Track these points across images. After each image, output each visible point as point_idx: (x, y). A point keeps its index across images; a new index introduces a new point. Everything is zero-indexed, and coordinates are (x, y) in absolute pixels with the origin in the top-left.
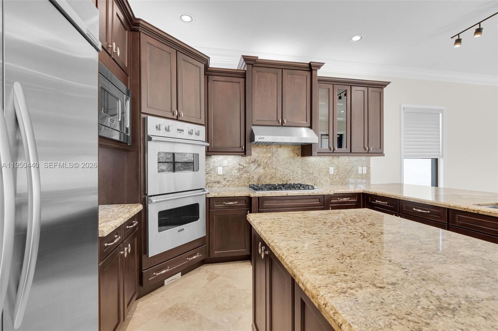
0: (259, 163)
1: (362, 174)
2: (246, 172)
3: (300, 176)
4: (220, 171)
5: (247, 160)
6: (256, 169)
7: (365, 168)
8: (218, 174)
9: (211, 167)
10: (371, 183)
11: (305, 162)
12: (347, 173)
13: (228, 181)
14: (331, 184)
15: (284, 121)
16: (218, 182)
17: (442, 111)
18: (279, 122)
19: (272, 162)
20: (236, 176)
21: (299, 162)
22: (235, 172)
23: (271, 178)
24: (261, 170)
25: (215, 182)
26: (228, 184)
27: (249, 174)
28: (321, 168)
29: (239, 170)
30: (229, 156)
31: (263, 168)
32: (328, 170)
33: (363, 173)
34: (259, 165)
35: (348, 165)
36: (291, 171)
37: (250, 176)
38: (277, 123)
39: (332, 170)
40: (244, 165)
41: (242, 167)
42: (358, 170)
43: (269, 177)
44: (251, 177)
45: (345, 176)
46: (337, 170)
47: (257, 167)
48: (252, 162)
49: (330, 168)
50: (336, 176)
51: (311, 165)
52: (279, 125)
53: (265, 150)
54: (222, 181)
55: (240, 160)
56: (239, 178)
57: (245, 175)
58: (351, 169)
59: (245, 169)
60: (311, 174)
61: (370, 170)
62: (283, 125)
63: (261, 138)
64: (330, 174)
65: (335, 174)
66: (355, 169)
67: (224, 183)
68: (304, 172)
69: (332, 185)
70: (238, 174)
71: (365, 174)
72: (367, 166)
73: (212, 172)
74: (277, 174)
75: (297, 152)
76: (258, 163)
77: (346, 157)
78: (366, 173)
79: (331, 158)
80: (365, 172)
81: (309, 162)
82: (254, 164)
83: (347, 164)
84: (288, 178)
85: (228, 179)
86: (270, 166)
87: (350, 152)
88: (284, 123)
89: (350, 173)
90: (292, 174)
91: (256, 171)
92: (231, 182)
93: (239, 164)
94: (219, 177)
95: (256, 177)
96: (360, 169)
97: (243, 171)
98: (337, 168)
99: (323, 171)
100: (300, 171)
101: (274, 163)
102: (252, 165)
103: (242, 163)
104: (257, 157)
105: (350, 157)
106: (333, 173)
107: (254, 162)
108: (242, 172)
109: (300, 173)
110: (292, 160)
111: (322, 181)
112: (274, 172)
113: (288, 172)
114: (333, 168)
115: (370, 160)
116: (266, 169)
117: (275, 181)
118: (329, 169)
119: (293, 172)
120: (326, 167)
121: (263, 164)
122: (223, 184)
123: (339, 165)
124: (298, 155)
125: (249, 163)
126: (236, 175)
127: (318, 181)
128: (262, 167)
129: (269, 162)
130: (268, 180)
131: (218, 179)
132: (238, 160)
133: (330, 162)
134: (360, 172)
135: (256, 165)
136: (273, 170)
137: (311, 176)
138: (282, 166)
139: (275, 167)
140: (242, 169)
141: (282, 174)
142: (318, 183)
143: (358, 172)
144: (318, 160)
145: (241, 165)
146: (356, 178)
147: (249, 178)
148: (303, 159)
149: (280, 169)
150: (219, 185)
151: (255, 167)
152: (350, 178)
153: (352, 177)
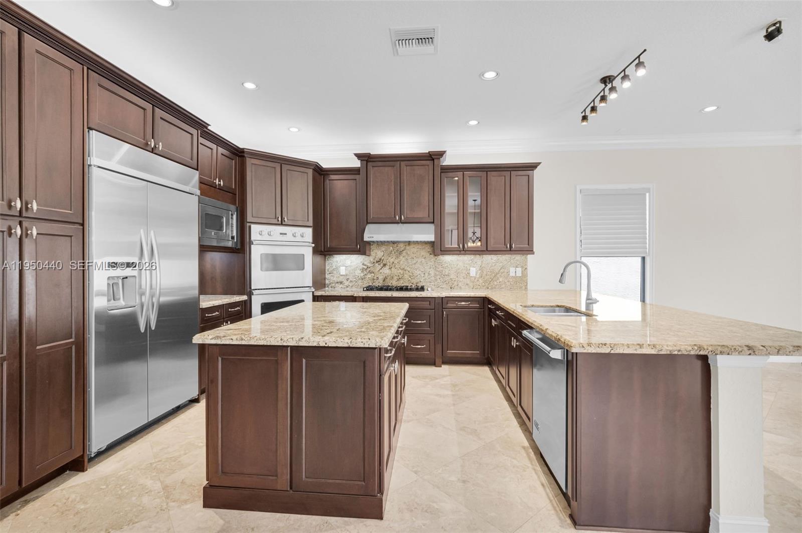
0: (385, 263)
1: (516, 277)
2: (371, 272)
3: (433, 278)
4: (343, 271)
5: (372, 260)
6: (381, 269)
7: (519, 270)
8: (341, 274)
9: (334, 267)
10: (528, 289)
11: (439, 262)
13: (351, 281)
14: (473, 288)
16: (341, 283)
19: (400, 261)
20: (360, 277)
21: (431, 262)
22: (358, 273)
23: (398, 280)
24: (386, 271)
25: (337, 283)
26: (351, 285)
27: (373, 275)
28: (459, 269)
29: (363, 270)
30: (352, 256)
31: (390, 268)
32: (468, 272)
33: (517, 275)
34: (385, 265)
35: (495, 265)
36: (422, 272)
37: (374, 276)
39: (473, 272)
40: (368, 264)
41: (366, 267)
42: (509, 271)
43: (395, 278)
44: (375, 278)
45: (491, 278)
46: (480, 271)
47: (382, 267)
48: (377, 262)
49: (471, 269)
50: (479, 278)
51: (446, 265)
53: (391, 248)
54: (345, 281)
55: (364, 259)
56: (362, 279)
57: (369, 276)
58: (500, 270)
59: (369, 269)
60: (446, 275)
61: (527, 272)
63: (371, 237)
64: (471, 275)
65: (478, 276)
66: (506, 271)
67: (347, 283)
68: (437, 273)
69: (474, 289)
70: (362, 275)
71: (520, 277)
72: (522, 267)
73: (335, 272)
74: (405, 275)
75: (429, 250)
76: (383, 262)
77: (492, 256)
78: (521, 275)
80: (519, 274)
81: (445, 261)
82: (379, 264)
83: (493, 264)
84: (419, 280)
85: (351, 279)
86: (396, 267)
87: (485, 249)
89: (498, 276)
90: (423, 275)
91: (381, 271)
92: (354, 283)
93: (363, 264)
94: (342, 277)
95: (381, 278)
96: (512, 270)
97: (368, 271)
98: (481, 268)
99: (462, 273)
101: (401, 262)
102: (377, 265)
103: (365, 263)
104: (383, 256)
105: (498, 255)
106: (475, 275)
107: (379, 262)
108: (365, 272)
109: (433, 275)
110: (423, 259)
111: (460, 284)
112: (402, 273)
113: (419, 273)
114: (475, 269)
115: (527, 259)
116: (392, 269)
117: (403, 283)
118: (470, 269)
119: (424, 274)
120: (466, 267)
121: (388, 264)
123: (483, 265)
124: (431, 254)
125: (374, 263)
126: (359, 275)
127: (456, 283)
128: (387, 267)
129: (396, 262)
130: (395, 281)
132: (362, 259)
133: (470, 262)
134: (512, 274)
135: (382, 265)
136: (400, 271)
137: (447, 278)
138: (411, 266)
139: (402, 267)
140: (366, 269)
141: (411, 275)
142: (456, 287)
143: (509, 275)
144: (456, 260)
145: (365, 265)
146: (506, 281)
147: (374, 279)
148: (436, 258)
149: (409, 269)
150: (341, 286)
151: (380, 267)
152: (498, 281)
153: (501, 280)
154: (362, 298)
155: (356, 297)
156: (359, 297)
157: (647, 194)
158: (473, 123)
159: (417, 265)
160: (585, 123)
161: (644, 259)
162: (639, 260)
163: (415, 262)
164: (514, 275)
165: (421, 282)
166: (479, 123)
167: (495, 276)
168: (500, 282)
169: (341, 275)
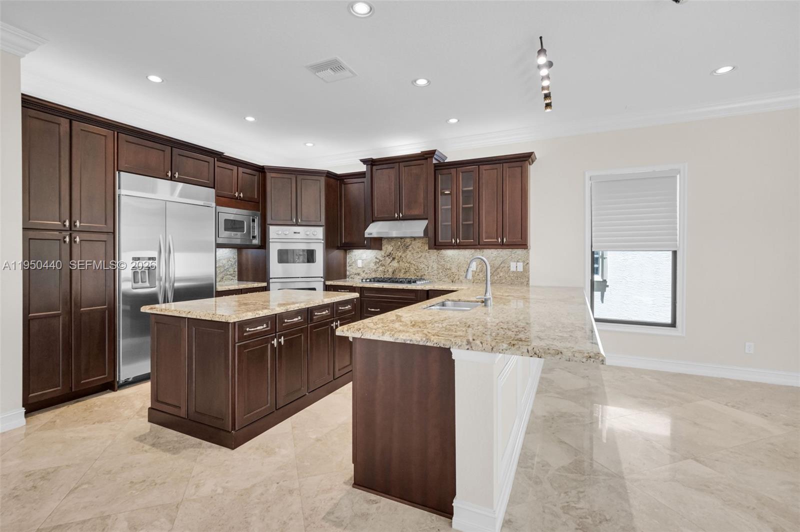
1: (517, 272)
2: (383, 265)
3: (436, 272)
4: (360, 264)
5: (383, 254)
6: (391, 262)
7: (520, 264)
8: (359, 266)
9: (353, 260)
10: (530, 284)
11: (441, 256)
12: (494, 269)
13: (366, 273)
14: (473, 282)
15: (400, 214)
16: (359, 274)
17: (680, 172)
19: (407, 255)
21: (434, 256)
22: (372, 266)
23: (405, 273)
24: (395, 264)
25: (356, 274)
26: (366, 276)
27: (384, 267)
28: (459, 263)
29: (376, 263)
30: (367, 250)
31: (398, 262)
33: (518, 270)
34: (394, 259)
35: (496, 259)
36: (426, 265)
37: (385, 269)
38: (394, 217)
40: (380, 258)
41: (378, 261)
42: (510, 266)
43: (403, 271)
44: (386, 271)
46: (480, 266)
50: (479, 272)
51: (448, 259)
52: (396, 219)
53: (399, 243)
54: (362, 273)
55: (377, 254)
56: (375, 271)
57: (381, 268)
58: (501, 264)
59: (381, 263)
60: (448, 269)
61: (529, 267)
62: (400, 218)
63: (373, 234)
65: (478, 271)
66: (506, 266)
68: (440, 267)
69: (474, 284)
70: (375, 267)
71: (521, 272)
72: (524, 262)
73: (354, 265)
74: (411, 268)
76: (393, 256)
77: (492, 250)
78: (522, 270)
79: (473, 251)
80: (520, 269)
81: (446, 255)
82: (389, 258)
83: (494, 259)
85: (366, 271)
86: (404, 260)
87: (477, 244)
88: (400, 216)
89: (499, 270)
90: (426, 269)
91: (390, 264)
92: (369, 274)
93: (376, 258)
95: (391, 270)
96: (513, 265)
97: (380, 265)
99: (463, 267)
100: (435, 266)
101: (408, 256)
102: (387, 258)
103: (378, 257)
104: (392, 250)
105: (498, 250)
107: (389, 255)
108: (378, 265)
109: (435, 268)
110: (427, 254)
111: (461, 278)
112: (408, 266)
114: (475, 263)
115: (529, 253)
116: (400, 262)
117: (409, 276)
119: (428, 267)
120: (467, 261)
121: (397, 258)
122: (362, 276)
125: (385, 256)
126: (373, 268)
127: (457, 277)
128: (396, 261)
129: (403, 256)
130: (402, 274)
131: (359, 271)
132: (375, 253)
133: (471, 256)
134: (513, 269)
135: (391, 259)
136: (407, 264)
137: (449, 272)
138: (416, 260)
139: (409, 261)
140: (378, 262)
141: (416, 268)
142: (457, 281)
143: (510, 269)
144: (457, 254)
145: (378, 259)
146: (506, 276)
148: (439, 252)
149: (414, 263)
150: (359, 277)
151: (389, 260)
152: (498, 276)
153: (501, 274)
157: (678, 176)
159: (422, 259)
161: (675, 253)
162: (670, 253)
163: (419, 256)
164: (515, 270)
165: (425, 275)
167: (496, 270)
168: (500, 277)
169: (359, 268)
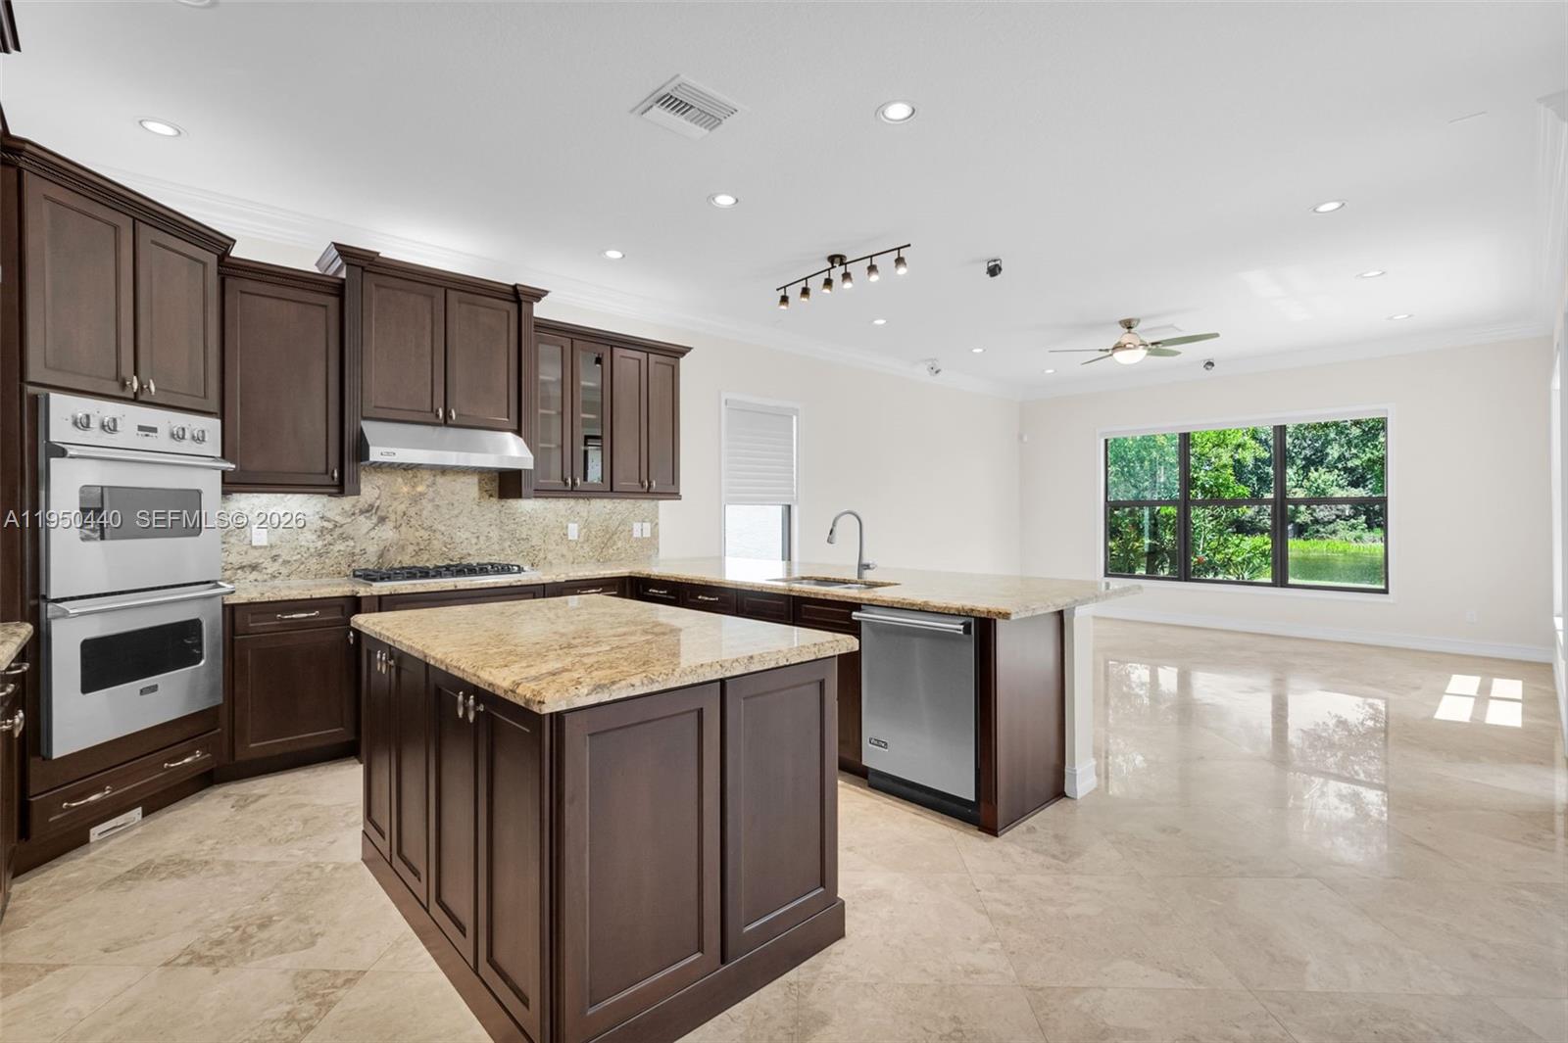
0: (383, 514)
1: (641, 539)
2: (344, 538)
3: (496, 547)
4: (259, 535)
5: (347, 507)
6: (374, 528)
7: (647, 526)
8: (254, 544)
11: (507, 512)
12: (608, 536)
13: (286, 562)
14: (573, 563)
15: (450, 412)
16: (254, 567)
17: (796, 412)
18: (438, 416)
19: (421, 510)
20: (312, 550)
21: (492, 512)
22: (308, 538)
24: (387, 533)
25: (242, 568)
26: (284, 571)
27: (352, 543)
28: (547, 526)
29: (322, 532)
30: (289, 496)
31: (395, 527)
32: (564, 531)
33: (644, 536)
34: (382, 520)
35: (610, 519)
36: (473, 533)
37: (354, 547)
38: (431, 417)
39: (573, 530)
40: (338, 518)
41: (330, 526)
42: (632, 530)
43: (411, 549)
44: (357, 551)
45: (603, 543)
46: (585, 530)
47: (376, 525)
48: (362, 512)
49: (571, 525)
50: (583, 543)
51: (523, 518)
52: (437, 421)
54: (268, 563)
55: (324, 506)
56: (320, 555)
57: (340, 546)
58: (618, 527)
59: (338, 531)
60: (523, 539)
61: (658, 530)
62: (449, 422)
63: (388, 454)
64: (570, 538)
65: (581, 540)
66: (627, 529)
67: (273, 567)
68: (506, 536)
69: (575, 565)
70: (320, 544)
71: (648, 539)
72: (651, 521)
73: (232, 539)
74: (435, 542)
75: (487, 487)
76: (379, 513)
77: (606, 501)
78: (649, 535)
79: (572, 502)
80: (647, 534)
81: (520, 511)
82: (367, 518)
83: (608, 516)
84: (465, 552)
85: (285, 557)
86: (413, 522)
87: (609, 489)
88: (451, 417)
89: (615, 537)
90: (474, 541)
91: (372, 534)
92: (296, 565)
93: (322, 518)
94: (256, 553)
95: (373, 550)
96: (637, 526)
97: (335, 536)
98: (587, 525)
99: (554, 534)
100: (495, 534)
101: (425, 513)
102: (362, 518)
103: (329, 515)
104: (377, 499)
106: (576, 538)
107: (367, 511)
108: (329, 538)
109: (495, 539)
110: (475, 507)
111: (550, 557)
112: (426, 537)
113: (465, 537)
114: (576, 525)
115: (658, 507)
116: (403, 529)
117: (428, 560)
118: (567, 527)
119: (478, 537)
120: (561, 522)
121: (393, 517)
122: (269, 571)
123: (590, 519)
124: (491, 496)
125: (353, 514)
126: (311, 545)
127: (541, 555)
128: (390, 524)
129: (412, 512)
130: (408, 557)
131: (252, 557)
132: (320, 505)
133: (569, 512)
134: (637, 534)
135: (375, 519)
136: (422, 533)
137: (524, 546)
138: (449, 523)
139: (427, 523)
140: (330, 531)
141: (449, 541)
142: (542, 561)
143: (632, 535)
144: (542, 507)
145: (329, 521)
146: (627, 547)
147: (353, 554)
148: (503, 503)
149: (443, 528)
150: (255, 575)
151: (369, 524)
152: (615, 548)
153: (620, 544)
154: (377, 599)
155: (360, 597)
156: (372, 596)
157: (795, 418)
158: (614, 254)
159: (463, 519)
160: (783, 307)
161: (789, 508)
163: (456, 512)
164: (640, 536)
165: (469, 555)
166: (624, 256)
167: (610, 538)
168: (618, 549)
169: (255, 548)
